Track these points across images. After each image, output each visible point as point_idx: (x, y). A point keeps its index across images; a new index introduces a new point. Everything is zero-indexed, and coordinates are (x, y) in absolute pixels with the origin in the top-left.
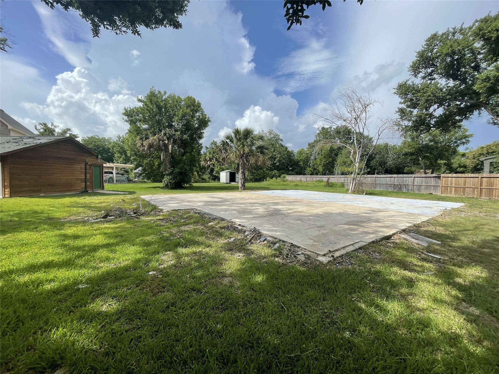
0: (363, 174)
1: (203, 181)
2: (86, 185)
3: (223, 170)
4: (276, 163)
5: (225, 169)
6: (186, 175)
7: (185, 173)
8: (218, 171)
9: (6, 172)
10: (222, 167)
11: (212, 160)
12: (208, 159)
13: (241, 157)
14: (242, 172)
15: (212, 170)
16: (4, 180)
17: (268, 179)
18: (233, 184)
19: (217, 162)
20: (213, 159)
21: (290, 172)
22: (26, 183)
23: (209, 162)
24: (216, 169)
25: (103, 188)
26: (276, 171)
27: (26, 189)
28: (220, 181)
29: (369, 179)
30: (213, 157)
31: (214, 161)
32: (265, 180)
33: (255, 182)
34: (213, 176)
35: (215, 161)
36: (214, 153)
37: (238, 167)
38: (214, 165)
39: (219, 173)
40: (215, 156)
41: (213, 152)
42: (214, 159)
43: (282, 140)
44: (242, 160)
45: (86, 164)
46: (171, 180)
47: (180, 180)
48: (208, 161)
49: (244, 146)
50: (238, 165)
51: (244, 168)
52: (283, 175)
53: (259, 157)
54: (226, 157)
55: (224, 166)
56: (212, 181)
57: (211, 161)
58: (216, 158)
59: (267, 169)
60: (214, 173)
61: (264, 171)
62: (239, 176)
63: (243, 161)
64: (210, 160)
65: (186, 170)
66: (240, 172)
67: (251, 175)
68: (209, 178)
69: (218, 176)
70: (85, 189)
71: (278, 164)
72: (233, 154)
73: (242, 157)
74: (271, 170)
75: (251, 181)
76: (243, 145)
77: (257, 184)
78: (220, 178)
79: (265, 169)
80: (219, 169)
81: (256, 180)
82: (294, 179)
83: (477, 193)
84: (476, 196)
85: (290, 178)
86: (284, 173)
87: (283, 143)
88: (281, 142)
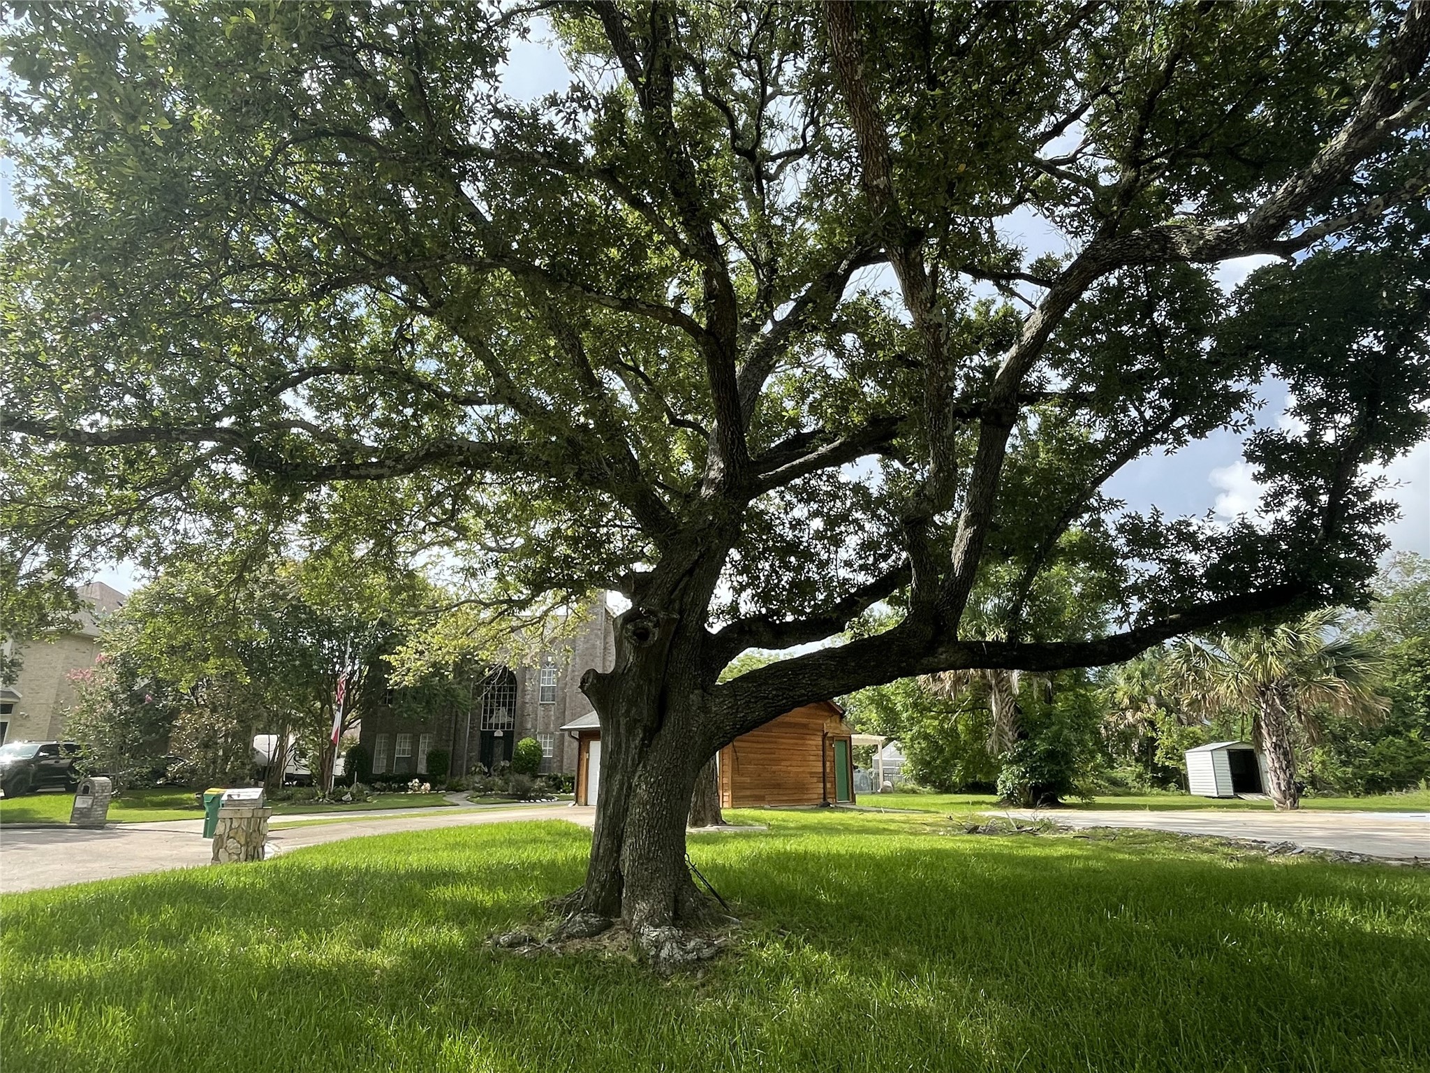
1: (1118, 790)
2: (824, 788)
3: (1196, 742)
5: (1206, 737)
6: (1069, 762)
7: (1065, 754)
8: (1174, 748)
10: (1191, 729)
11: (1144, 706)
12: (1126, 701)
13: (1262, 691)
14: (1276, 746)
15: (1149, 747)
18: (1248, 797)
19: (1163, 712)
20: (1145, 701)
22: (748, 780)
23: (1129, 714)
24: (1164, 741)
25: (854, 801)
27: (748, 793)
28: (1187, 788)
30: (1146, 692)
31: (1150, 709)
32: (1422, 784)
33: (1367, 793)
34: (1155, 768)
35: (1153, 707)
36: (1144, 675)
37: (1257, 727)
38: (1152, 724)
39: (1181, 758)
40: (1153, 686)
41: (1142, 672)
42: (1151, 699)
44: (1266, 702)
45: (825, 736)
46: (1024, 777)
47: (1051, 776)
48: (1126, 709)
49: (1262, 656)
50: (1256, 719)
53: (1330, 688)
54: (1204, 697)
55: (1197, 729)
56: (1156, 790)
57: (1138, 709)
58: (1159, 697)
60: (1159, 758)
63: (1272, 706)
64: (1135, 704)
65: (1068, 744)
66: (1269, 746)
67: (1344, 764)
68: (1140, 776)
69: (1176, 770)
70: (825, 799)
72: (1228, 687)
73: (1263, 694)
75: (1346, 790)
76: (1259, 652)
77: (1375, 800)
78: (1186, 777)
79: (1414, 735)
80: (1180, 742)
81: (1375, 786)
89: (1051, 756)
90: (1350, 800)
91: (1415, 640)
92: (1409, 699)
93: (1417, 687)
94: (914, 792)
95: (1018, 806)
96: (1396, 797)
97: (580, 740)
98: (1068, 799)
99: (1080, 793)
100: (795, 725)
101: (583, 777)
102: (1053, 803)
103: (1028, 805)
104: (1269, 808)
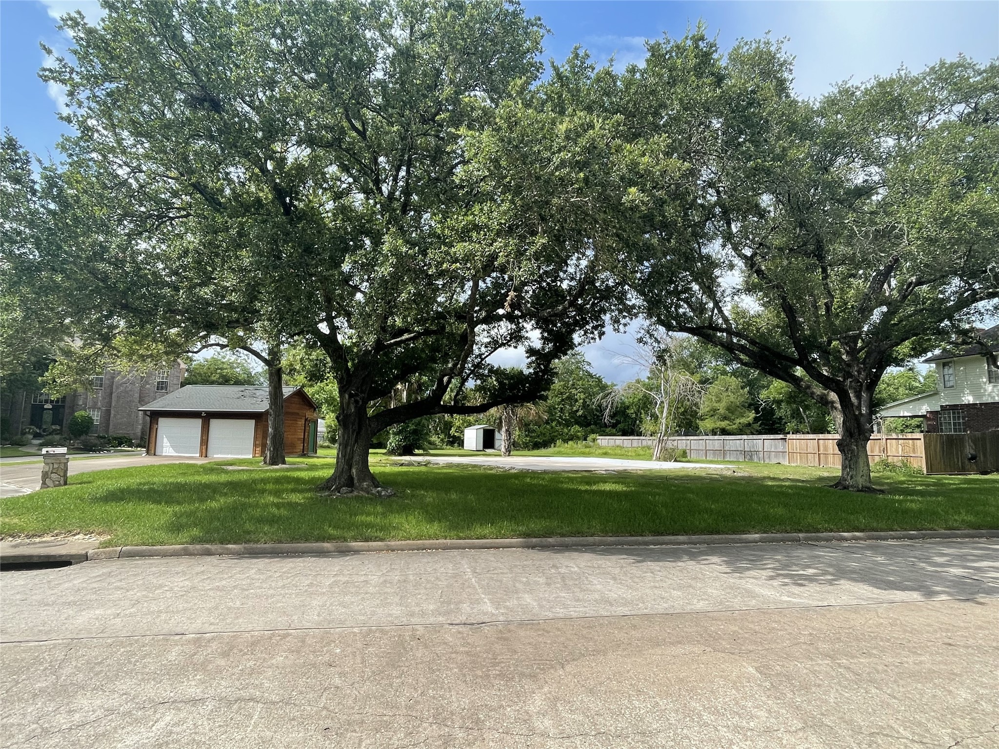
0: (670, 435)
1: (433, 447)
2: (304, 446)
3: (470, 425)
4: (577, 411)
5: (475, 423)
8: (460, 427)
9: (259, 432)
14: (507, 430)
15: (449, 426)
16: (255, 438)
17: (559, 442)
18: (489, 451)
21: (608, 430)
24: (456, 423)
25: (316, 452)
26: (577, 427)
28: (463, 446)
29: (681, 442)
32: (553, 445)
33: (533, 449)
34: (449, 436)
37: (501, 422)
39: (462, 432)
43: (589, 364)
44: (506, 412)
45: (306, 419)
47: (412, 441)
50: (500, 418)
51: (509, 424)
52: (593, 436)
56: (448, 447)
59: (560, 423)
60: (452, 431)
61: (552, 427)
62: (501, 438)
63: (508, 414)
66: (504, 429)
67: (527, 436)
68: (442, 440)
69: (459, 437)
70: (303, 451)
71: (580, 413)
74: (568, 424)
77: (536, 452)
78: (463, 441)
79: (554, 424)
80: (463, 424)
81: (537, 446)
82: (612, 443)
83: (817, 459)
84: (817, 464)
85: (604, 441)
86: (593, 432)
87: (591, 370)
88: (587, 367)
89: (415, 432)
90: (526, 452)
91: (562, 383)
92: (555, 409)
93: (559, 404)
94: (328, 447)
95: (395, 455)
96: (543, 451)
97: (151, 417)
98: (417, 451)
99: (424, 449)
100: (293, 414)
101: (153, 439)
102: (411, 454)
103: (400, 455)
104: (500, 455)
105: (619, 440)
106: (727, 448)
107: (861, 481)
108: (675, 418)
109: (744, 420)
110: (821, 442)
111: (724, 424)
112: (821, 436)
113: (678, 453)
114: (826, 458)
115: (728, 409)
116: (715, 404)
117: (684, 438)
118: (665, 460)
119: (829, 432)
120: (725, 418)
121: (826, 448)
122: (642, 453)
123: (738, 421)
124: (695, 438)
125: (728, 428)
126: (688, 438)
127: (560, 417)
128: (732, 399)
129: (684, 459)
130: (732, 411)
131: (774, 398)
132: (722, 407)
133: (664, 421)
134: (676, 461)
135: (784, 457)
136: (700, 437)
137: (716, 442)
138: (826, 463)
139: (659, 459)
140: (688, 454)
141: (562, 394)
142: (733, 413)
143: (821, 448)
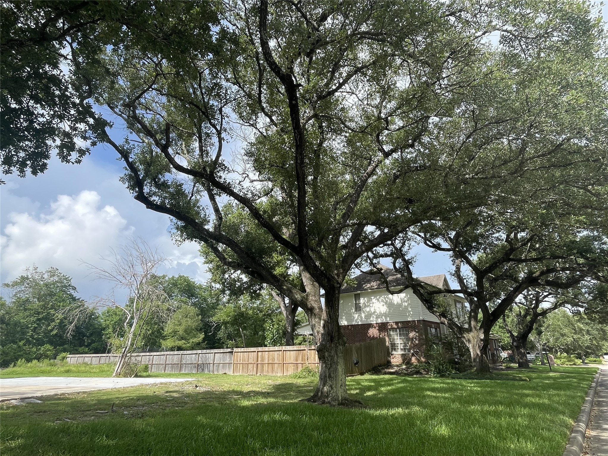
0: (135, 351)
4: (52, 330)
26: (48, 346)
29: (145, 358)
32: (12, 365)
43: (74, 289)
52: (64, 354)
59: (29, 343)
61: (19, 347)
71: (55, 332)
74: (40, 343)
79: (21, 343)
82: (81, 360)
83: (255, 369)
84: (254, 373)
85: (72, 359)
86: (65, 351)
87: (75, 294)
88: (72, 292)
92: (28, 328)
105: (88, 358)
106: (184, 362)
107: (341, 394)
108: (143, 339)
109: (196, 340)
110: (260, 354)
111: (181, 343)
112: (260, 349)
113: (140, 367)
114: (263, 367)
115: (185, 331)
116: (176, 327)
117: (148, 354)
118: (125, 376)
119: (266, 346)
120: (182, 338)
121: (263, 359)
122: (106, 369)
123: (191, 341)
124: (158, 353)
125: (184, 346)
126: (152, 354)
127: (32, 336)
128: (189, 323)
129: (145, 374)
130: (188, 331)
131: (224, 320)
132: (181, 330)
133: (131, 336)
134: (136, 376)
135: (229, 368)
136: (162, 353)
137: (174, 357)
138: (262, 371)
139: (118, 375)
140: (150, 369)
141: (38, 313)
142: (188, 334)
143: (259, 359)
